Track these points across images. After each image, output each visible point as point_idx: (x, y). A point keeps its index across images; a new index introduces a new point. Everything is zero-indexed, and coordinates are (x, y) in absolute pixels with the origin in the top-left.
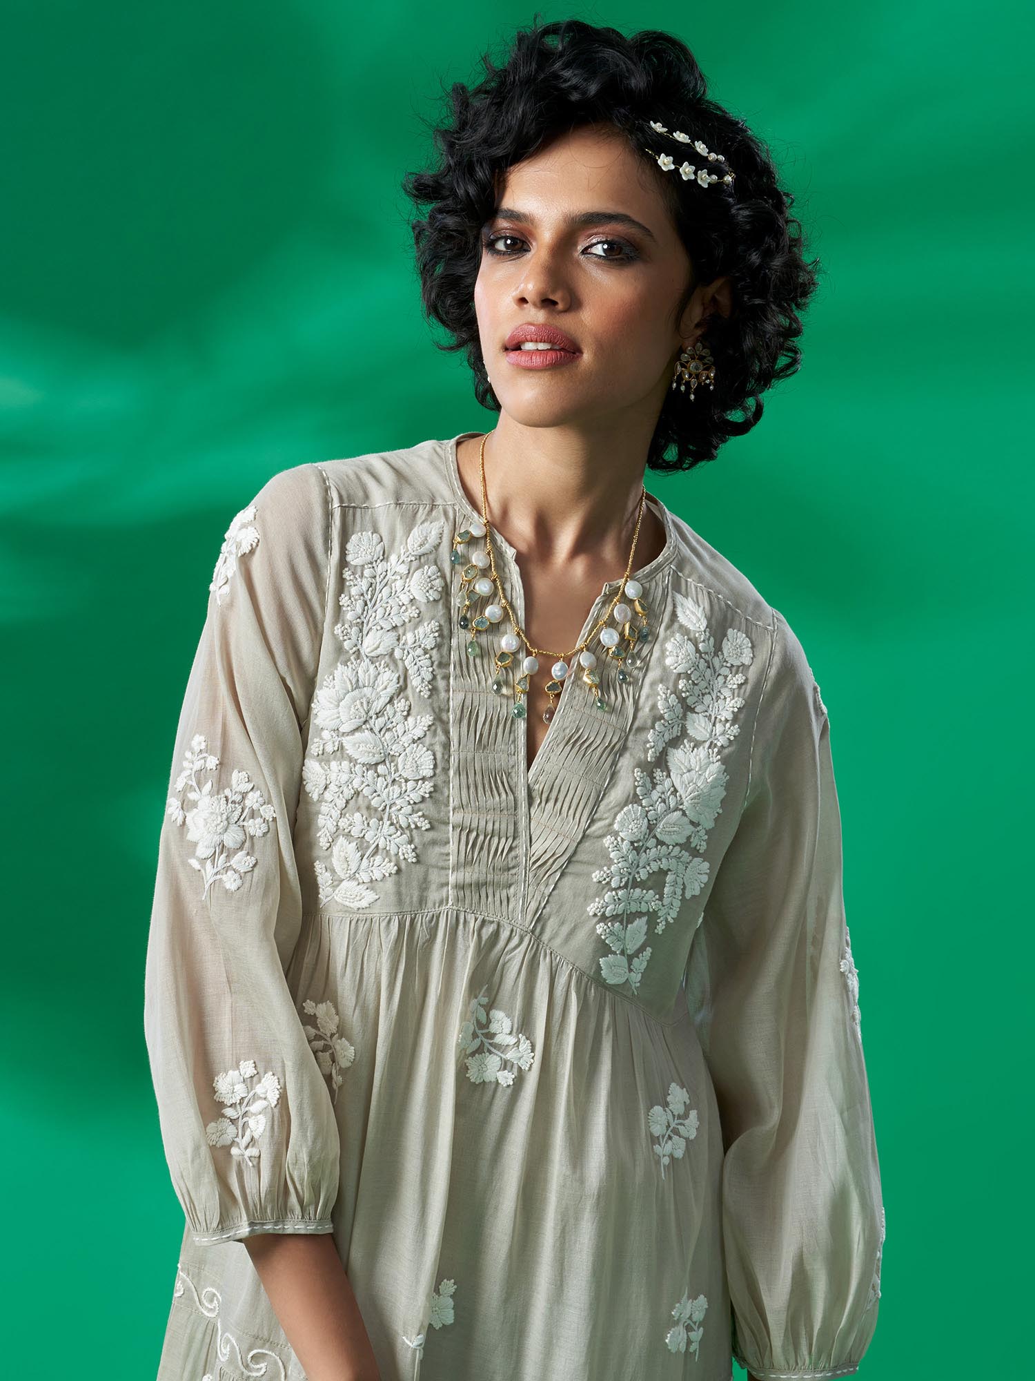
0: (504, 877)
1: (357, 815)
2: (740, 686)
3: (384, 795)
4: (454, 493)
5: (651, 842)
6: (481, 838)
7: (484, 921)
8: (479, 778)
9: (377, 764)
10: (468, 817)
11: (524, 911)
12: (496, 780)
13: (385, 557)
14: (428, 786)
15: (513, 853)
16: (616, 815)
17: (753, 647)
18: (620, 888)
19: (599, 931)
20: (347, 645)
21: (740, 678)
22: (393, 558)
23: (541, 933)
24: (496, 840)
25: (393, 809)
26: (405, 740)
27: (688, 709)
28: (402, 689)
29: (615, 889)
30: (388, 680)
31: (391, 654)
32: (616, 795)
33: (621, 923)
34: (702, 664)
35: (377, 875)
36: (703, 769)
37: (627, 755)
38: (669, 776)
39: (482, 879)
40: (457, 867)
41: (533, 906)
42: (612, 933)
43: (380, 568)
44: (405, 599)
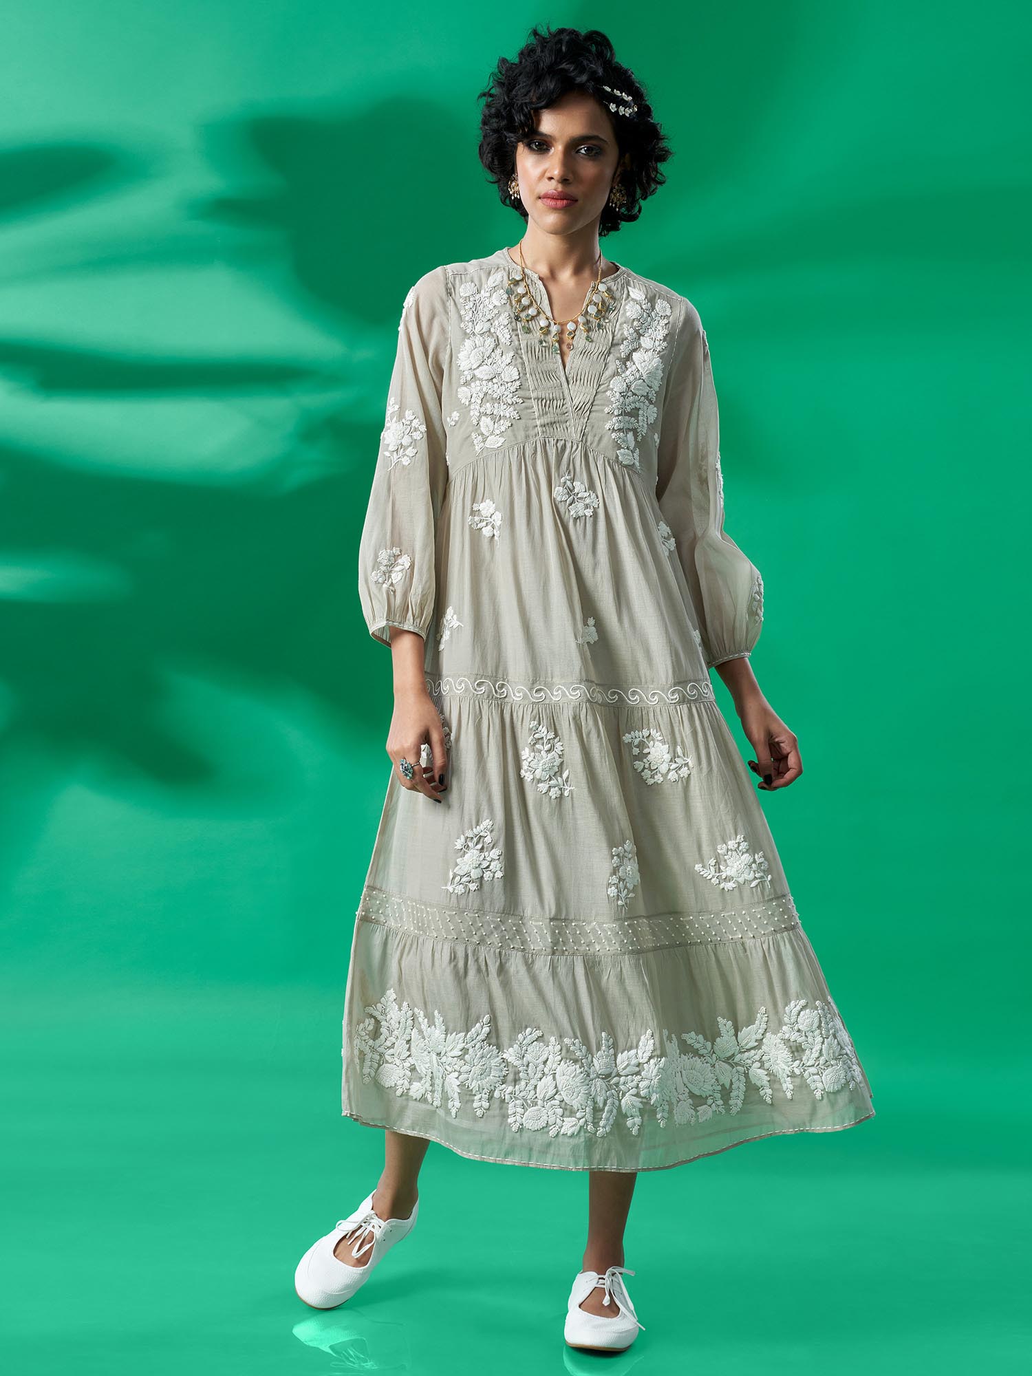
0: (563, 418)
1: (488, 404)
2: (666, 324)
3: (498, 392)
4: (508, 262)
5: (630, 394)
6: (548, 402)
7: (557, 440)
8: (541, 374)
9: (492, 379)
10: (540, 394)
11: (576, 432)
12: (549, 374)
13: (479, 292)
14: (518, 383)
15: (564, 407)
16: (610, 381)
17: (671, 308)
18: (619, 415)
19: (613, 437)
20: (468, 331)
21: (666, 321)
22: (482, 292)
23: (586, 441)
24: (555, 401)
25: (504, 396)
26: (503, 365)
27: (640, 335)
28: (497, 346)
29: (617, 416)
30: (490, 342)
31: (489, 331)
32: (608, 373)
33: (623, 432)
34: (645, 315)
35: (503, 429)
36: (651, 360)
37: (611, 355)
38: (634, 364)
39: (553, 421)
40: (539, 417)
41: (579, 429)
42: (620, 438)
43: (477, 297)
44: (491, 307)
